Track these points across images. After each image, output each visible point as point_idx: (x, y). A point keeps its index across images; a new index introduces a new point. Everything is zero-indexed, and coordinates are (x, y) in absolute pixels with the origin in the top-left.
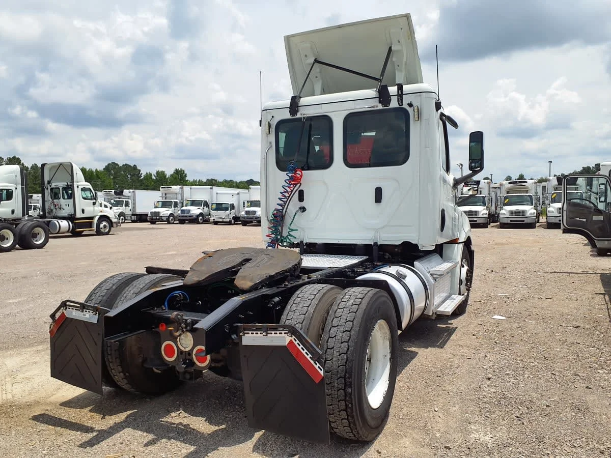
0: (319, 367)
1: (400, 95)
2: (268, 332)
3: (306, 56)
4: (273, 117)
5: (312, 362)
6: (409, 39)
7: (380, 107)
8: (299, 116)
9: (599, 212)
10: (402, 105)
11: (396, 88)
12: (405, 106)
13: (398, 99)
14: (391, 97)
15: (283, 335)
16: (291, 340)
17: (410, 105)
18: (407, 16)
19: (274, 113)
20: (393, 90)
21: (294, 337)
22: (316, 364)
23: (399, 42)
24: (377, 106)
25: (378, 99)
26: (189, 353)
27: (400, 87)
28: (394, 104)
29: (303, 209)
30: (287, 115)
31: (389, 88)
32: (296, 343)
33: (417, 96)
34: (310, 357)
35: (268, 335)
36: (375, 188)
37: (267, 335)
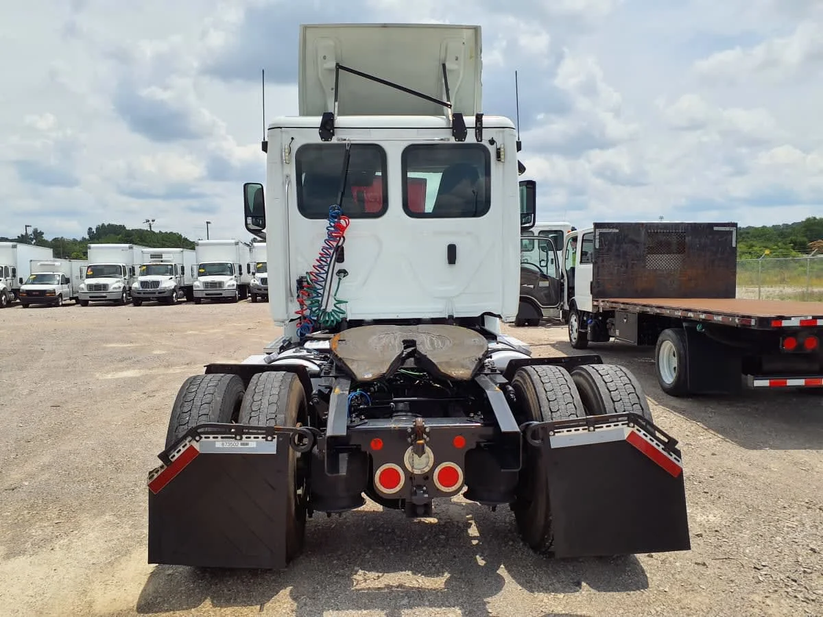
0: (675, 458)
1: (479, 128)
2: (596, 426)
3: (325, 58)
4: (292, 139)
5: (665, 453)
6: (471, 57)
7: (453, 141)
8: (334, 140)
9: (545, 277)
10: (481, 141)
11: (473, 118)
12: (485, 143)
13: (476, 132)
14: (468, 129)
15: (620, 426)
16: (633, 432)
17: (492, 142)
18: (476, 30)
19: (293, 133)
20: (469, 120)
21: (636, 427)
22: (671, 455)
23: (457, 59)
24: (448, 140)
25: (451, 130)
26: (427, 477)
27: (479, 118)
28: (471, 138)
29: (343, 272)
30: (315, 138)
31: (464, 118)
32: (642, 433)
33: (500, 131)
34: (663, 449)
35: (596, 430)
36: (447, 245)
37: (594, 430)
